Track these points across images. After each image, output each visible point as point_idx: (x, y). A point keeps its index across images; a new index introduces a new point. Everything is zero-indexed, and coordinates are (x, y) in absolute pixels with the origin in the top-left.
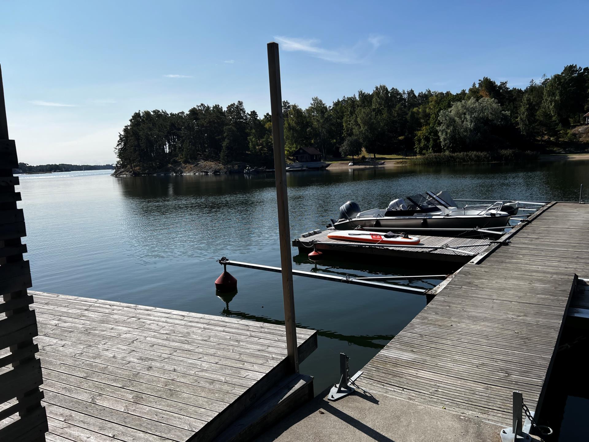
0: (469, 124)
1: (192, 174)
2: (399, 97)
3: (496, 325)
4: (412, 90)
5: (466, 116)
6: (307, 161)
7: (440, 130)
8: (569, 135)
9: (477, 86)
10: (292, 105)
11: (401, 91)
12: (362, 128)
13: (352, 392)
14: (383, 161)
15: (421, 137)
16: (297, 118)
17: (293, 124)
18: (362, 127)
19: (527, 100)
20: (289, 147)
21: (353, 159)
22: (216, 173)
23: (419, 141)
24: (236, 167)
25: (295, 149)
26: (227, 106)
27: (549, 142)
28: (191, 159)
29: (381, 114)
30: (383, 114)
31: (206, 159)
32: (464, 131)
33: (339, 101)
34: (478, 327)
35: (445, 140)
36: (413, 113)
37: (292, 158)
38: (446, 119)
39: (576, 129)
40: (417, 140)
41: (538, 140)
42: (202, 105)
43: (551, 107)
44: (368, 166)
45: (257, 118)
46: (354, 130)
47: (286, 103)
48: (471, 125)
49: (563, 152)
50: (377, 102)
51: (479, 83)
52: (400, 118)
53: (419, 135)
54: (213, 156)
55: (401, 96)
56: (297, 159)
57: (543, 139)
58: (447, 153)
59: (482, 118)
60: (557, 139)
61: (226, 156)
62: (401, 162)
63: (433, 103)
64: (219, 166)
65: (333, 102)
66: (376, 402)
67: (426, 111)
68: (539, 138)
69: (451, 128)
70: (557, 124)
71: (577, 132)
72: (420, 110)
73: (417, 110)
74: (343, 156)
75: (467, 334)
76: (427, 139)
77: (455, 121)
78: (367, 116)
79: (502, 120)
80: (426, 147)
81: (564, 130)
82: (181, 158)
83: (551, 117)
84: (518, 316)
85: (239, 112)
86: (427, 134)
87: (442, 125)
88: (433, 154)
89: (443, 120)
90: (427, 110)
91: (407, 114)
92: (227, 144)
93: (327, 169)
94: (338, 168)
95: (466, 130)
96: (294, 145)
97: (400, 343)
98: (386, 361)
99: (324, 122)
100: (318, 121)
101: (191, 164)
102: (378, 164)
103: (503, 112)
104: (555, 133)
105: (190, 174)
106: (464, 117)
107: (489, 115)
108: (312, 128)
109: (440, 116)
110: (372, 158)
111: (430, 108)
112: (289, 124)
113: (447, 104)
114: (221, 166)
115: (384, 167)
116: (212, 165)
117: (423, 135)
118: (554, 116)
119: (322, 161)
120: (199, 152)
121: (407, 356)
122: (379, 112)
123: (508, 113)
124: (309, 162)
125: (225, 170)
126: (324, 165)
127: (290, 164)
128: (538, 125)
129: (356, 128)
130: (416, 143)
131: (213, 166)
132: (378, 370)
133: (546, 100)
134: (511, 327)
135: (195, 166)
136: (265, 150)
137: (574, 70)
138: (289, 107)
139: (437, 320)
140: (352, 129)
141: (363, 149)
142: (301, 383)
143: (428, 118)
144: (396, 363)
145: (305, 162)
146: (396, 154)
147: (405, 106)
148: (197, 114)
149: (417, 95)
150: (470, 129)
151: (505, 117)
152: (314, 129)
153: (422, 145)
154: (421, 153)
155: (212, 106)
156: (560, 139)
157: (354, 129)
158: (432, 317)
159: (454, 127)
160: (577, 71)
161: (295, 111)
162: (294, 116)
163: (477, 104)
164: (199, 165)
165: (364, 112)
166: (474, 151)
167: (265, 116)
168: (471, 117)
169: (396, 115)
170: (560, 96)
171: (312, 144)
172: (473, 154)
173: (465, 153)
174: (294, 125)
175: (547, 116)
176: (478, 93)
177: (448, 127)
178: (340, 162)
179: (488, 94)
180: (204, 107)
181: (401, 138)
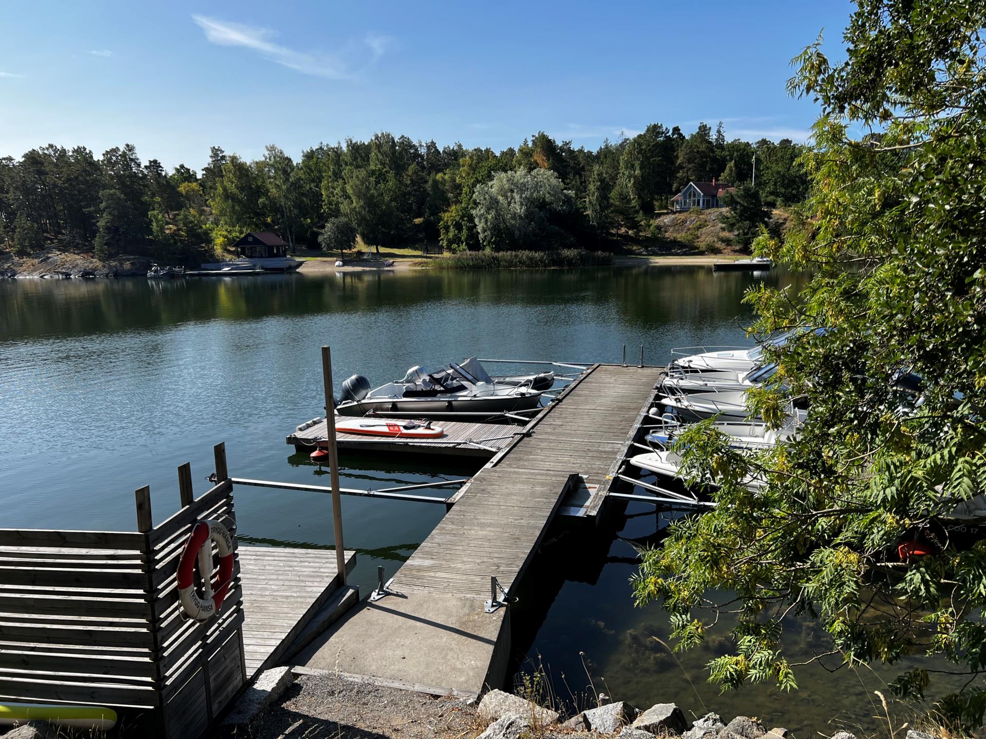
0: (518, 207)
1: (36, 277)
2: (412, 151)
3: (498, 530)
4: (432, 142)
5: (515, 194)
6: (262, 257)
7: (477, 215)
8: (652, 227)
9: (530, 144)
10: (230, 157)
11: (415, 142)
12: (355, 204)
13: (388, 594)
14: (391, 261)
15: (450, 223)
16: (240, 178)
17: (232, 188)
18: (354, 201)
19: (598, 175)
20: (226, 230)
21: (343, 255)
22: (87, 275)
23: (447, 228)
24: (127, 266)
25: (238, 234)
26: (104, 152)
27: (626, 237)
28: (32, 247)
29: (386, 180)
30: (387, 181)
31: (64, 248)
32: (511, 218)
33: (312, 151)
34: (484, 532)
35: (484, 231)
36: (435, 182)
37: (233, 249)
38: (485, 199)
39: (661, 219)
40: (444, 228)
41: (612, 233)
42: (51, 146)
43: (629, 185)
44: (368, 269)
45: (161, 174)
46: (341, 206)
47: (217, 150)
48: (521, 209)
49: (644, 253)
50: (378, 159)
51: (533, 141)
52: (415, 188)
53: (446, 219)
54: (78, 244)
55: (416, 150)
56: (243, 253)
57: (620, 232)
58: (488, 251)
59: (538, 199)
60: (637, 234)
61: (106, 244)
62: (420, 264)
63: (466, 168)
64: (91, 262)
65: (303, 152)
66: (406, 598)
67: (455, 180)
68: (613, 231)
69: (493, 213)
70: (637, 212)
71: (662, 224)
72: (446, 177)
73: (442, 178)
74: (325, 249)
75: (475, 539)
76: (458, 227)
77: (498, 202)
78: (362, 183)
79: (564, 203)
80: (457, 240)
81: (646, 219)
82: (10, 246)
83: (629, 201)
84: (517, 520)
85: (128, 163)
86: (457, 218)
87: (480, 206)
88: (468, 252)
89: (480, 200)
90: (458, 180)
91: (426, 182)
92: (106, 223)
93: (297, 270)
94: (317, 270)
95: (514, 216)
96: (237, 228)
97: (423, 553)
98: (411, 568)
99: (287, 189)
100: (277, 186)
101: (33, 258)
102: (383, 265)
103: (565, 191)
104: (635, 225)
105: (31, 277)
106: (512, 196)
107: (547, 195)
108: (268, 198)
109: (477, 193)
110: (373, 253)
111: (462, 175)
112: (225, 189)
113: (486, 172)
114: (96, 263)
115: (393, 271)
116: (76, 261)
117: (453, 220)
118: (633, 199)
119: (288, 256)
120: (48, 233)
121: (427, 563)
122: (381, 177)
123: (571, 193)
124: (266, 257)
125: (105, 271)
126: (293, 264)
127: (230, 260)
128: (612, 212)
129: (346, 202)
130: (442, 231)
131: (79, 262)
132: (405, 576)
133: (624, 174)
134: (508, 530)
135: (42, 261)
136: (182, 236)
137: (659, 133)
138: (223, 158)
139: (453, 529)
140: (337, 204)
141: (359, 239)
142: (351, 591)
143: (458, 191)
144: (420, 569)
145: (258, 257)
146: (411, 248)
147: (423, 168)
148: (42, 164)
149: (441, 150)
150: (520, 216)
151: (568, 200)
152: (273, 201)
153: (451, 235)
154: (449, 249)
155: (71, 149)
156: (641, 234)
157: (342, 203)
158: (450, 526)
159: (497, 211)
160: (663, 133)
161: (235, 167)
162: (234, 175)
163: (529, 178)
164: (50, 260)
165: (357, 177)
166: (525, 250)
167: (177, 169)
168: (521, 197)
169: (409, 182)
170: (641, 169)
171: (269, 224)
172: (525, 254)
173: (514, 253)
174: (235, 191)
175: (624, 198)
176: (531, 156)
177: (488, 210)
178: (319, 259)
179: (545, 158)
180: (56, 150)
181: (418, 221)
